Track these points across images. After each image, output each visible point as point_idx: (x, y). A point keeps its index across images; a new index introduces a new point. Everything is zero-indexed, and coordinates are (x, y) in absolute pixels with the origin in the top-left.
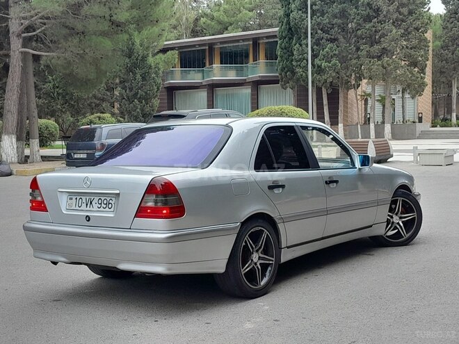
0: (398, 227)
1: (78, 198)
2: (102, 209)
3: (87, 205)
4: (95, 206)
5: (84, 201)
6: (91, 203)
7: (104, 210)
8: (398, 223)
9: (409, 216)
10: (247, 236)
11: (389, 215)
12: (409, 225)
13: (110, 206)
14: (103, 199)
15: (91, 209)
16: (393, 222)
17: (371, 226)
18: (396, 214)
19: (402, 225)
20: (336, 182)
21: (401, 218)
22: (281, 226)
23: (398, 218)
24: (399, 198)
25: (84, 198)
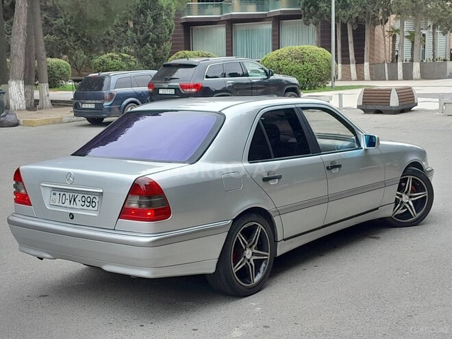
0: (408, 206)
1: (62, 193)
2: (85, 207)
3: (70, 202)
4: (79, 204)
5: (68, 197)
6: (74, 200)
7: (88, 208)
8: (408, 203)
9: (420, 195)
10: (239, 233)
11: (397, 195)
12: (418, 204)
13: (94, 204)
14: (86, 196)
15: (75, 206)
16: (402, 202)
17: (377, 209)
18: (406, 193)
19: (411, 204)
20: (339, 166)
21: (410, 197)
22: (276, 220)
23: (407, 197)
24: (409, 177)
25: (67, 194)
